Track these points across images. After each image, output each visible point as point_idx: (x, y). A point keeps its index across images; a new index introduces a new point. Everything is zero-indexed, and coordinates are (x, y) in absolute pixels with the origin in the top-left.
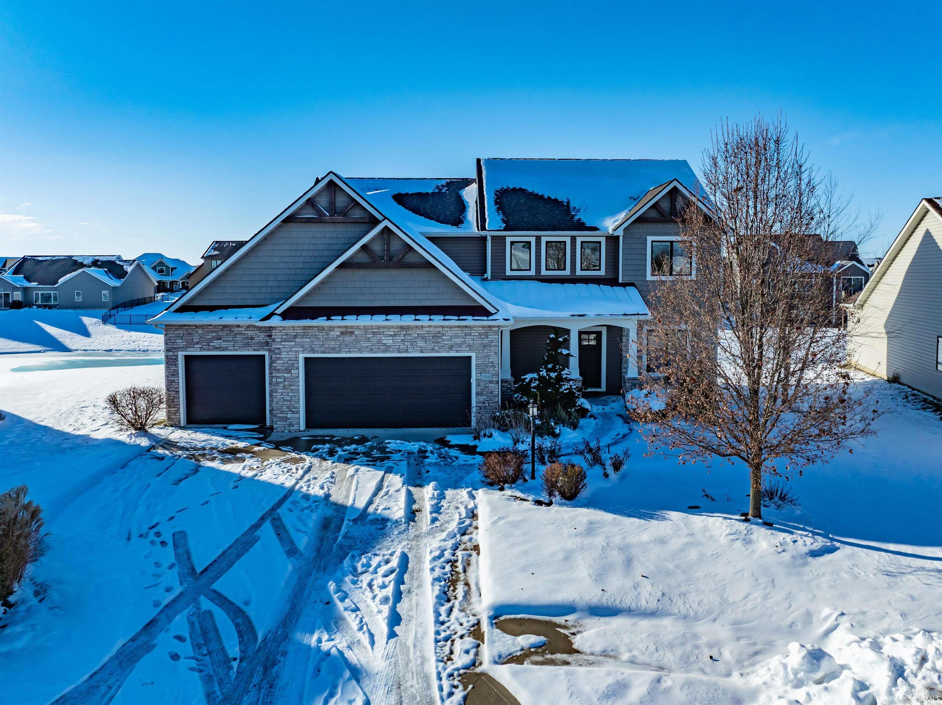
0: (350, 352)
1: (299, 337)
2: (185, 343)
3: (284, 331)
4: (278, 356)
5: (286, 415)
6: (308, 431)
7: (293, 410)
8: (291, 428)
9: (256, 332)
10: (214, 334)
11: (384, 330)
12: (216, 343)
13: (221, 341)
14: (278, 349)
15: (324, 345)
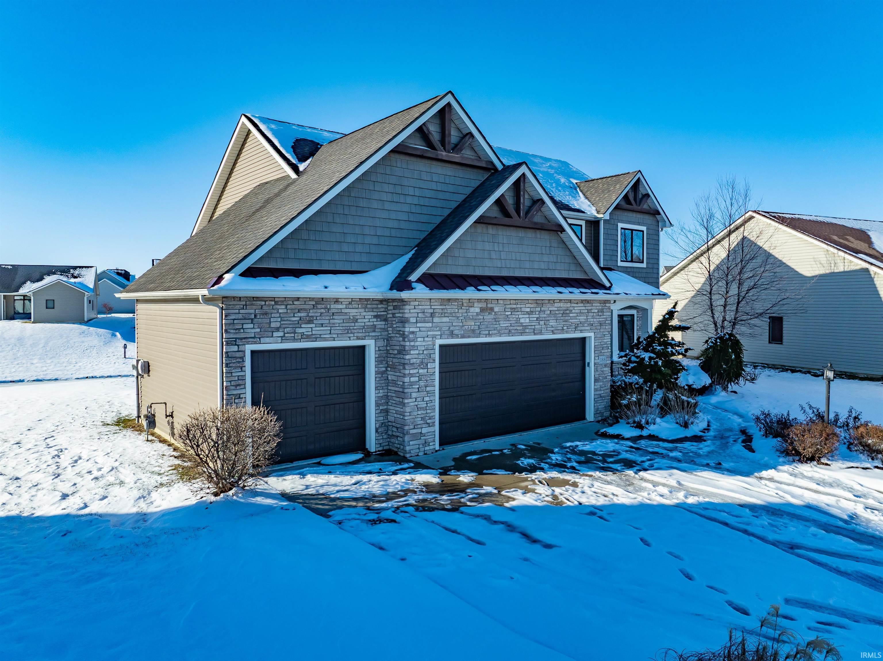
0: (489, 335)
1: (437, 314)
2: (258, 330)
3: (420, 307)
4: (412, 344)
5: (419, 431)
6: (443, 449)
7: (429, 421)
8: (427, 448)
9: (360, 310)
10: (302, 315)
11: (522, 306)
12: (305, 329)
13: (313, 325)
14: (413, 333)
15: (463, 326)
